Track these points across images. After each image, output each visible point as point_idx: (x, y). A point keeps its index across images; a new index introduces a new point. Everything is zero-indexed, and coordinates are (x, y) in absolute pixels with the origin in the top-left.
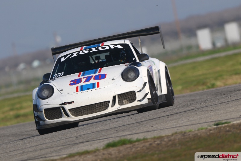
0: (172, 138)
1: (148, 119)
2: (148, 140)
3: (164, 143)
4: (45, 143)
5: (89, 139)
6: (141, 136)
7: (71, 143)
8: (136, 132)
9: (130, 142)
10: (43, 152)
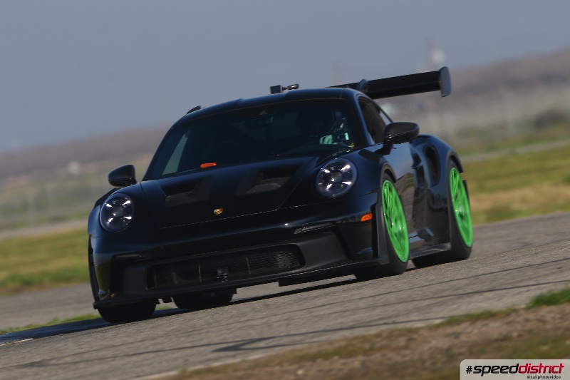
5: (496, 284)
7: (453, 293)
10: (390, 311)
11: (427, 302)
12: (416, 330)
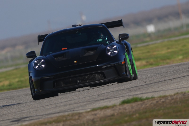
0: (175, 97)
1: (155, 82)
2: (155, 98)
3: (167, 101)
4: (73, 99)
5: (109, 97)
6: (150, 95)
7: (94, 100)
8: (146, 92)
9: (141, 100)
10: (72, 106)
11: (85, 103)
12: (81, 113)
